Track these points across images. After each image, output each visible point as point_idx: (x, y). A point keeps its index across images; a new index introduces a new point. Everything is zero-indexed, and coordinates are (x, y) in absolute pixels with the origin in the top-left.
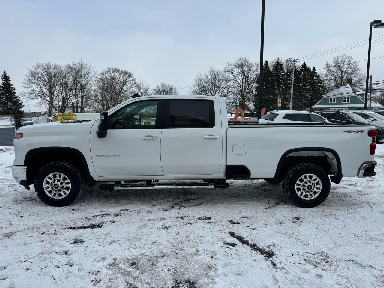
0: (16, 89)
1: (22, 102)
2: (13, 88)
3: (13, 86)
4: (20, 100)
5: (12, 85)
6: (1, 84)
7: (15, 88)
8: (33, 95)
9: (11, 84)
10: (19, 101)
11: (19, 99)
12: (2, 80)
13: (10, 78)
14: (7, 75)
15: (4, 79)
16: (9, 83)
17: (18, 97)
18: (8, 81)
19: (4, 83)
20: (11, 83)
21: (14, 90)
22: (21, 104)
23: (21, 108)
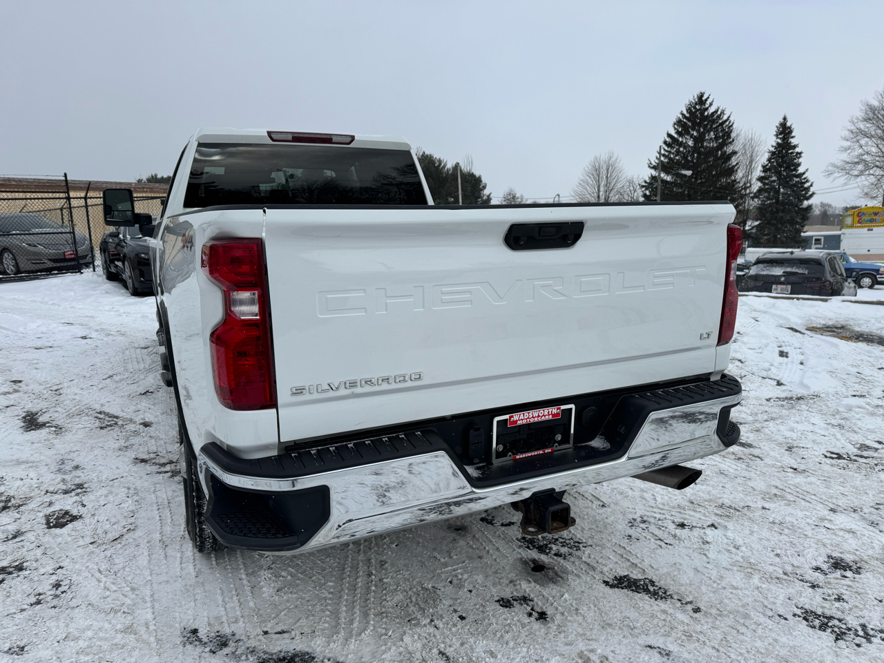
0: (802, 155)
1: (811, 185)
2: (797, 153)
3: (797, 150)
4: (807, 181)
5: (795, 147)
6: (773, 146)
7: (800, 153)
8: (860, 167)
9: (793, 144)
10: (805, 183)
11: (805, 179)
12: (775, 138)
13: (795, 130)
14: (788, 124)
15: (780, 134)
16: (790, 143)
17: (804, 173)
18: (788, 138)
19: (778, 144)
20: (794, 141)
21: (799, 158)
22: (807, 189)
23: (808, 199)
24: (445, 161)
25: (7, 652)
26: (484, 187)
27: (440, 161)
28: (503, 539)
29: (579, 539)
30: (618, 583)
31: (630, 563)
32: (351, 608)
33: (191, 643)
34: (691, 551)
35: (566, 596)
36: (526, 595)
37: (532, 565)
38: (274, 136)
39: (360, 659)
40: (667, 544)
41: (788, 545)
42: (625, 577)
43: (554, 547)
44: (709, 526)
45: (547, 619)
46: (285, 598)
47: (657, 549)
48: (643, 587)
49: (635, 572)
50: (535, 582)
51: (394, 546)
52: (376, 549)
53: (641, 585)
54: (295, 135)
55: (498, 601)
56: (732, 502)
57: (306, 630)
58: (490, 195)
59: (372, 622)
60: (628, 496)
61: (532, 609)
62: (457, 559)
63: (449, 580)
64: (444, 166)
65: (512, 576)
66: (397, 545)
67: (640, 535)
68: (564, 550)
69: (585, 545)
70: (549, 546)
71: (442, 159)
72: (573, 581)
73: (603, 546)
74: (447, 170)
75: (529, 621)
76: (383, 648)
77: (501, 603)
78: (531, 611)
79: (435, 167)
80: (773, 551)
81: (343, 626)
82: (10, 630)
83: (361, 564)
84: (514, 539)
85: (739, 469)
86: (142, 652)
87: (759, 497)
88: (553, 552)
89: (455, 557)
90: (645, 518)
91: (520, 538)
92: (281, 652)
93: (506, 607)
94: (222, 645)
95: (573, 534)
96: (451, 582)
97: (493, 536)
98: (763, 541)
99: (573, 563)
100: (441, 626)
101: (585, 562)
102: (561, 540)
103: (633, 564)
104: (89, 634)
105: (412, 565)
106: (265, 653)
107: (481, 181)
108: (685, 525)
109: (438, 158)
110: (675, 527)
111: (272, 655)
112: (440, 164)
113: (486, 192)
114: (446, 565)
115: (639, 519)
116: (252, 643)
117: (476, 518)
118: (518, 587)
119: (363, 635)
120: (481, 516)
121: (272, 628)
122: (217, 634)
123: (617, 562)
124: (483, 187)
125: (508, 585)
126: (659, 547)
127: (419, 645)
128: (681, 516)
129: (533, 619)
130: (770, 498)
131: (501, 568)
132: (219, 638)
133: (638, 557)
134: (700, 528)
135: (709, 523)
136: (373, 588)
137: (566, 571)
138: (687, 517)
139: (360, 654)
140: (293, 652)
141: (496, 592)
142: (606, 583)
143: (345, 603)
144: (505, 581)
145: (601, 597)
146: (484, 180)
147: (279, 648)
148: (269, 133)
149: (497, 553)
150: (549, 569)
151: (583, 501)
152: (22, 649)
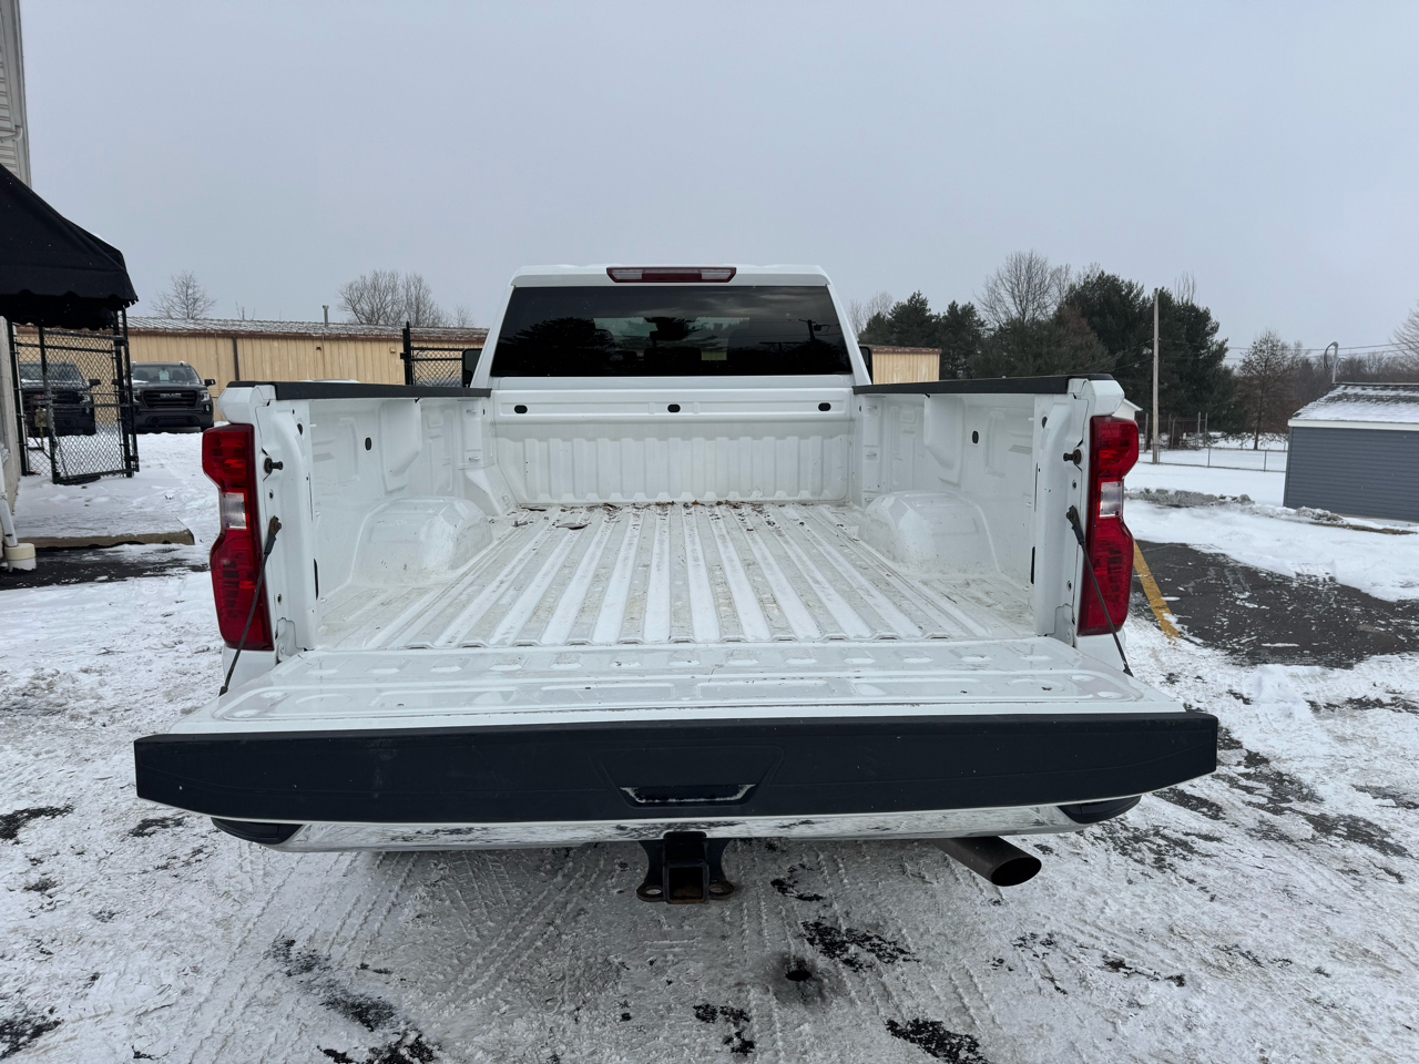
24: (1139, 286)
25: (95, 915)
26: (1215, 329)
27: (1130, 287)
28: (783, 918)
29: (907, 946)
30: (912, 1032)
31: (959, 1005)
32: (488, 962)
33: (275, 957)
34: (1093, 1012)
35: (806, 1027)
36: (746, 1010)
37: (794, 968)
38: (617, 275)
39: (445, 1033)
40: (1058, 989)
41: (1307, 1048)
42: (933, 1024)
43: (853, 949)
44: (1171, 978)
45: (749, 1055)
46: (421, 928)
47: (1031, 992)
48: (952, 1048)
49: (955, 1020)
50: (775, 994)
51: (615, 891)
52: (588, 890)
53: (950, 1043)
54: (648, 272)
55: (697, 1008)
56: (1259, 946)
57: (411, 977)
58: (1224, 343)
59: (499, 989)
60: (1054, 895)
61: (738, 1034)
62: (689, 931)
63: (651, 959)
64: (1138, 294)
65: (748, 976)
66: (620, 892)
67: (1020, 964)
68: (866, 957)
69: (908, 957)
70: (847, 945)
71: (1134, 282)
72: (837, 1010)
73: (936, 966)
74: (1144, 300)
75: (719, 1049)
76: (485, 1027)
77: (701, 1011)
78: (734, 1036)
79: (1121, 296)
80: (1262, 1051)
81: (459, 984)
82: (117, 891)
83: (552, 905)
84: (799, 922)
85: (1331, 889)
86: (218, 953)
87: (1325, 949)
88: (845, 956)
89: (687, 928)
90: (1056, 938)
91: (811, 922)
92: (361, 996)
93: (704, 1019)
94: (306, 968)
95: (903, 936)
96: (651, 963)
97: (771, 911)
98: (1260, 1029)
99: (864, 980)
100: (585, 1019)
101: (883, 984)
102: (876, 941)
103: (964, 1006)
104: (184, 916)
105: (619, 924)
106: (344, 992)
107: (1209, 319)
108: (1124, 966)
109: (1126, 281)
110: (1101, 964)
111: (349, 997)
112: (1131, 291)
113: (1218, 337)
114: (665, 936)
115: (1042, 937)
116: (339, 976)
117: (766, 878)
118: (743, 995)
119: (471, 1002)
120: (777, 877)
121: (376, 963)
122: (311, 953)
123: (937, 998)
124: (1212, 329)
125: (729, 988)
126: (1037, 990)
127: (532, 1037)
128: (1130, 948)
129: (727, 1048)
130: (1347, 956)
131: (742, 961)
132: (309, 959)
133: (982, 999)
134: (1148, 976)
135: (1175, 973)
136: (539, 944)
137: (839, 989)
138: (1141, 953)
139: (449, 1027)
140: (375, 1000)
141: (703, 994)
142: (892, 1025)
143: (486, 954)
144: (731, 981)
145: (863, 1045)
146: (1214, 317)
147: (362, 991)
148: (610, 271)
149: (755, 937)
150: (815, 980)
151: (968, 888)
152: (111, 915)
